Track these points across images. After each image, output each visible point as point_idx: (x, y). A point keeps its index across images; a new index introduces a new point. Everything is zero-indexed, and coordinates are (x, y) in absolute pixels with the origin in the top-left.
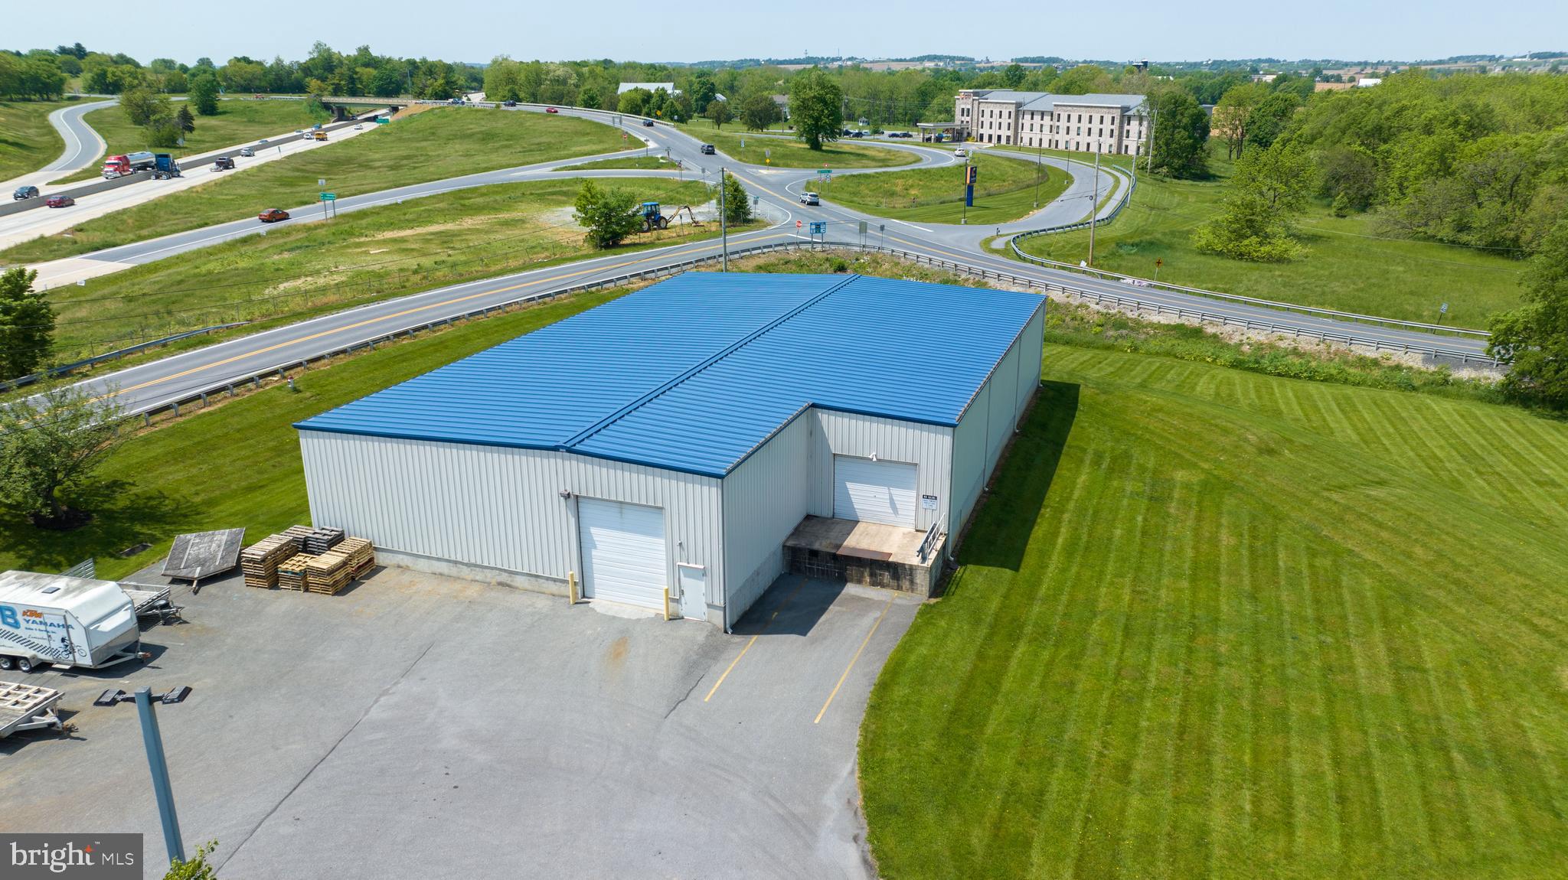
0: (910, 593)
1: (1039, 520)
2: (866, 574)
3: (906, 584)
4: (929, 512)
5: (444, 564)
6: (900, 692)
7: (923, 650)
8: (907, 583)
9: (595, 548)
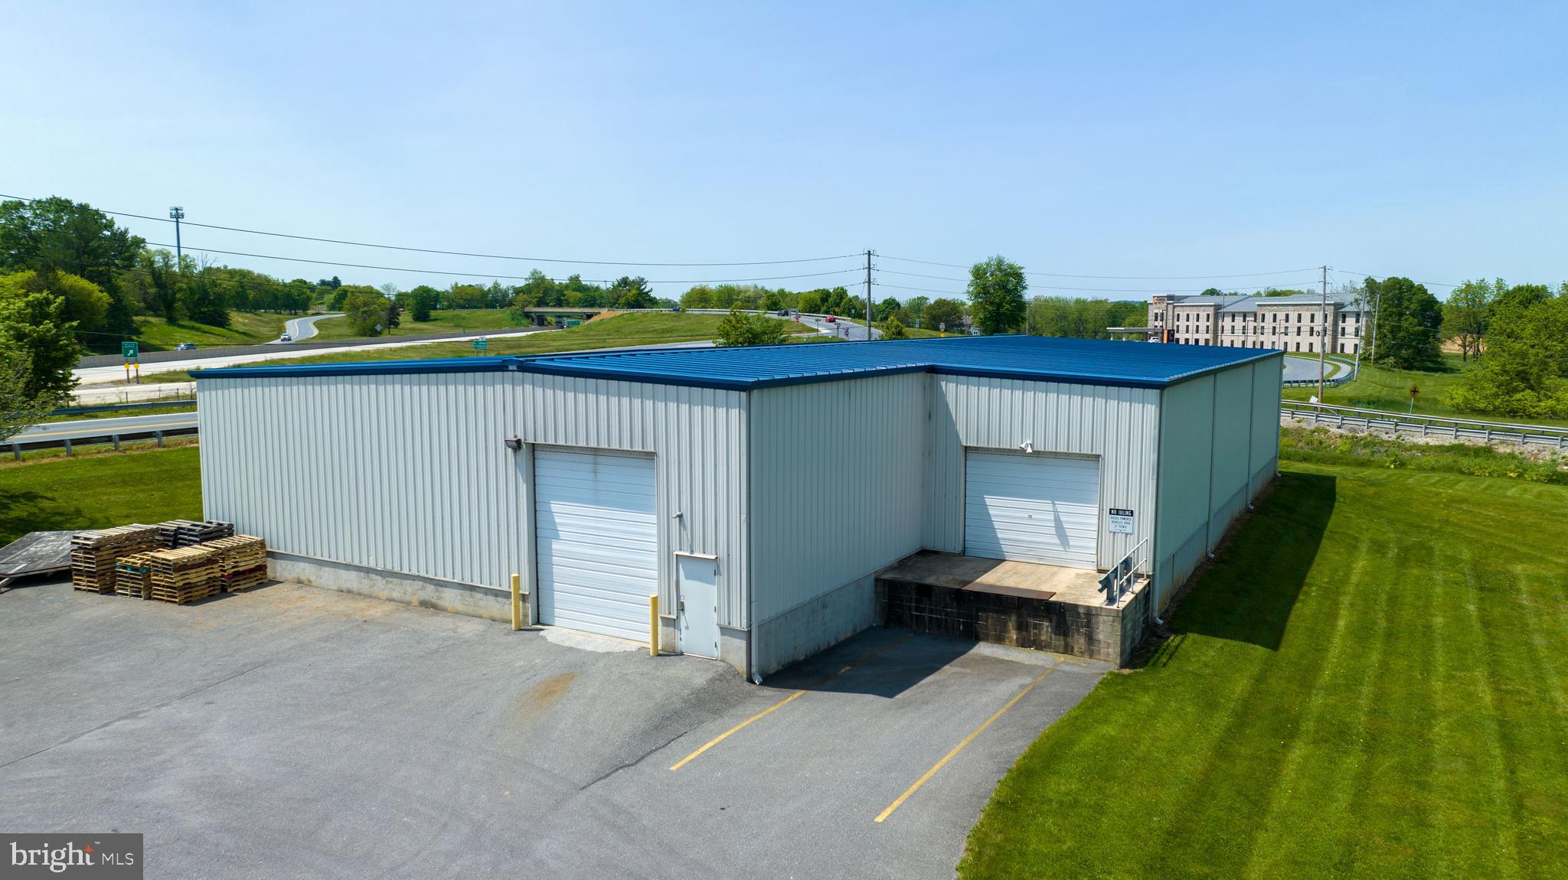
0: (1087, 659)
1: (1301, 597)
2: (1011, 625)
3: (1079, 642)
4: (1120, 538)
5: (353, 574)
6: (1058, 786)
7: (1110, 730)
8: (1082, 640)
9: (557, 538)
